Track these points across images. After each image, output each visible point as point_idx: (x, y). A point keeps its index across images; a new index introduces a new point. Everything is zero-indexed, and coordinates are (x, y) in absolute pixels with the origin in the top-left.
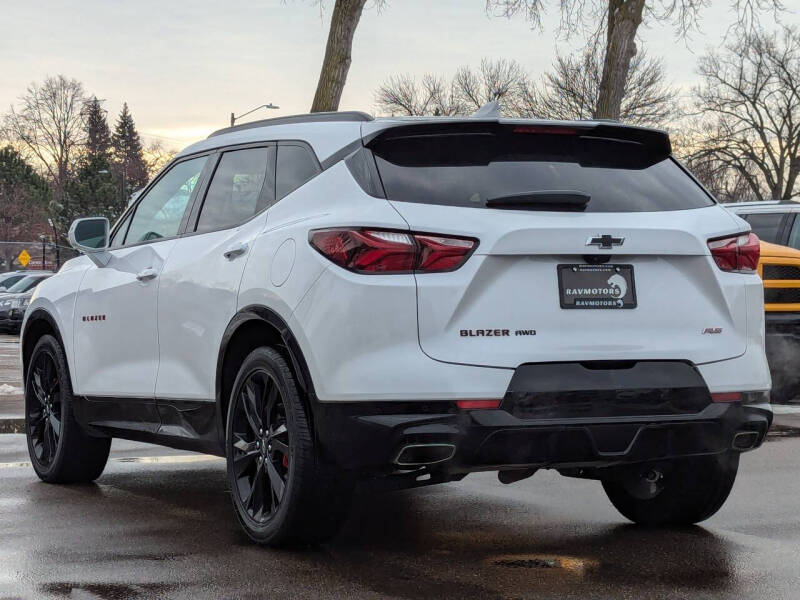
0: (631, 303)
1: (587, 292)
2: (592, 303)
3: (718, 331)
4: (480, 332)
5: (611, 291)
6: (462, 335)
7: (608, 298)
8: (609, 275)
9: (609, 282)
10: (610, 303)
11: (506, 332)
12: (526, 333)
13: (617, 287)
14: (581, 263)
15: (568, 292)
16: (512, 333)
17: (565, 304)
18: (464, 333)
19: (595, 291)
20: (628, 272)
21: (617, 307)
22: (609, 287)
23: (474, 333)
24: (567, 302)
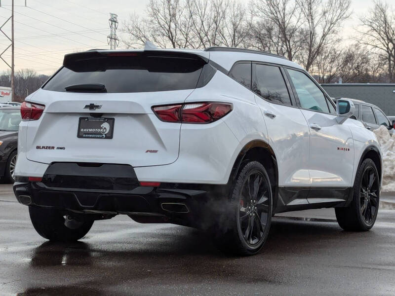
0: (110, 136)
1: (90, 130)
2: (90, 136)
3: (156, 151)
4: (43, 147)
5: (102, 130)
6: (37, 148)
7: (100, 134)
8: (102, 123)
9: (102, 126)
10: (99, 136)
11: (53, 148)
12: (61, 148)
13: (105, 128)
14: (89, 117)
15: (82, 130)
16: (56, 148)
17: (80, 136)
18: (38, 147)
19: (94, 130)
20: (111, 122)
21: (102, 138)
22: (101, 128)
23: (41, 147)
24: (81, 135)
